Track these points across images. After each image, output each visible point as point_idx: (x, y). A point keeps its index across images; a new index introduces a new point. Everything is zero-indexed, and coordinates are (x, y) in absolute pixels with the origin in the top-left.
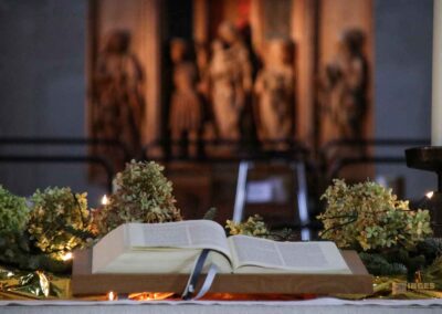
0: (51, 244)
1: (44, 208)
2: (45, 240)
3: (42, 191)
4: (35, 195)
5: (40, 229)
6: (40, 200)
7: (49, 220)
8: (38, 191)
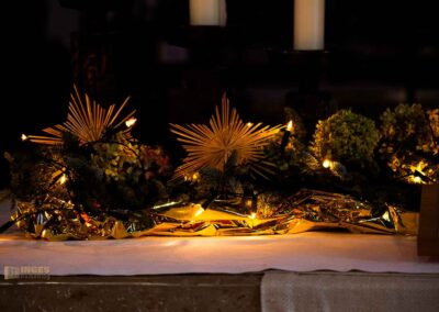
0: (402, 164)
1: (395, 127)
2: (396, 160)
3: (392, 111)
4: (385, 114)
5: (390, 149)
6: (390, 119)
7: (400, 140)
8: (388, 110)
